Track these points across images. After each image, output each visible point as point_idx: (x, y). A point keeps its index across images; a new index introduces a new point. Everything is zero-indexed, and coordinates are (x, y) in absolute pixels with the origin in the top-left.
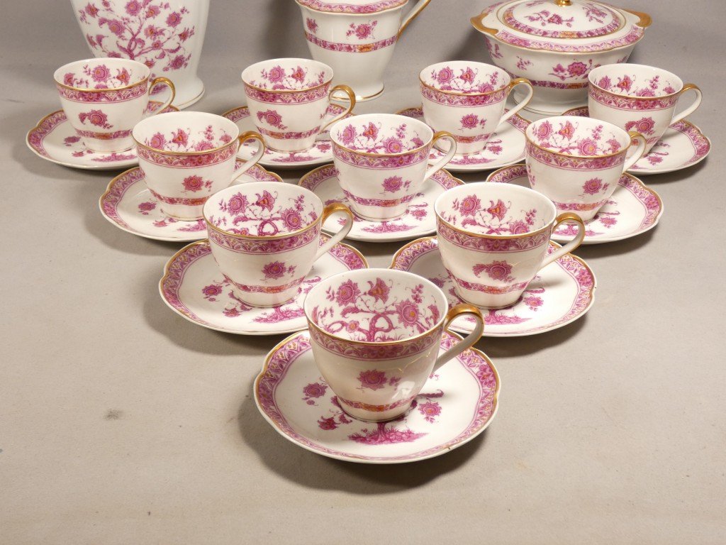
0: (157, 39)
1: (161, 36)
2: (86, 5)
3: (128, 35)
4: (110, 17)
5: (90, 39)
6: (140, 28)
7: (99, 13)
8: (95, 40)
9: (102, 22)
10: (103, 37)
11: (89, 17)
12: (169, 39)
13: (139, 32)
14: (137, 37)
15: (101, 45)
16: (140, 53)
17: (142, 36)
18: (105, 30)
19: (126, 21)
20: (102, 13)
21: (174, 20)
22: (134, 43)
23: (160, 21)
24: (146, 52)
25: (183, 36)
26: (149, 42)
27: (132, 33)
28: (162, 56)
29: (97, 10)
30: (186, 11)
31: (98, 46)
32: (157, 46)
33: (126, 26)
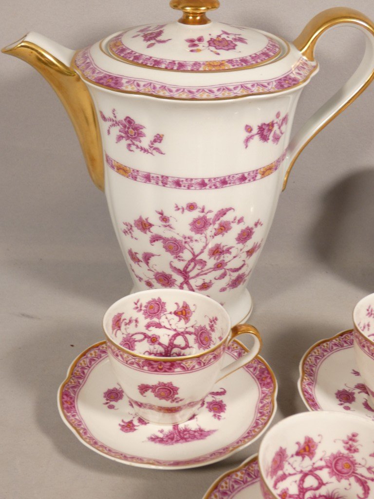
0: (222, 258)
1: (226, 255)
2: (137, 218)
3: (187, 255)
4: (167, 234)
5: (133, 256)
6: (205, 247)
7: (152, 229)
8: (140, 256)
9: (155, 239)
10: (153, 255)
11: (137, 232)
12: (234, 257)
13: (202, 252)
14: (198, 258)
15: (147, 263)
16: (198, 275)
17: (204, 256)
18: (158, 248)
19: (188, 240)
20: (158, 230)
21: (245, 236)
22: (192, 264)
23: (229, 239)
24: (206, 274)
25: (250, 253)
26: (211, 262)
27: (193, 254)
28: (223, 276)
29: (151, 225)
30: (260, 224)
31: (143, 264)
32: (219, 266)
33: (187, 245)
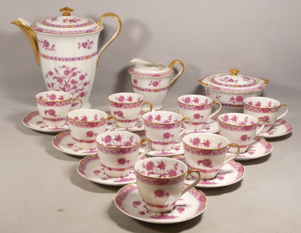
0: (75, 85)
1: (77, 84)
2: (49, 71)
3: (64, 83)
4: (58, 76)
5: (48, 85)
6: (69, 80)
7: (53, 74)
8: (50, 85)
9: (54, 78)
10: (54, 84)
11: (49, 76)
12: (79, 85)
13: (68, 82)
14: (67, 84)
15: (53, 87)
16: (68, 90)
17: (69, 83)
18: (55, 81)
19: (64, 78)
20: (55, 75)
21: (82, 78)
22: (66, 86)
23: (77, 78)
24: (70, 90)
25: (85, 84)
26: (72, 86)
27: (66, 82)
28: (76, 92)
29: (53, 73)
30: (87, 74)
31: (51, 87)
32: (75, 87)
33: (63, 79)
